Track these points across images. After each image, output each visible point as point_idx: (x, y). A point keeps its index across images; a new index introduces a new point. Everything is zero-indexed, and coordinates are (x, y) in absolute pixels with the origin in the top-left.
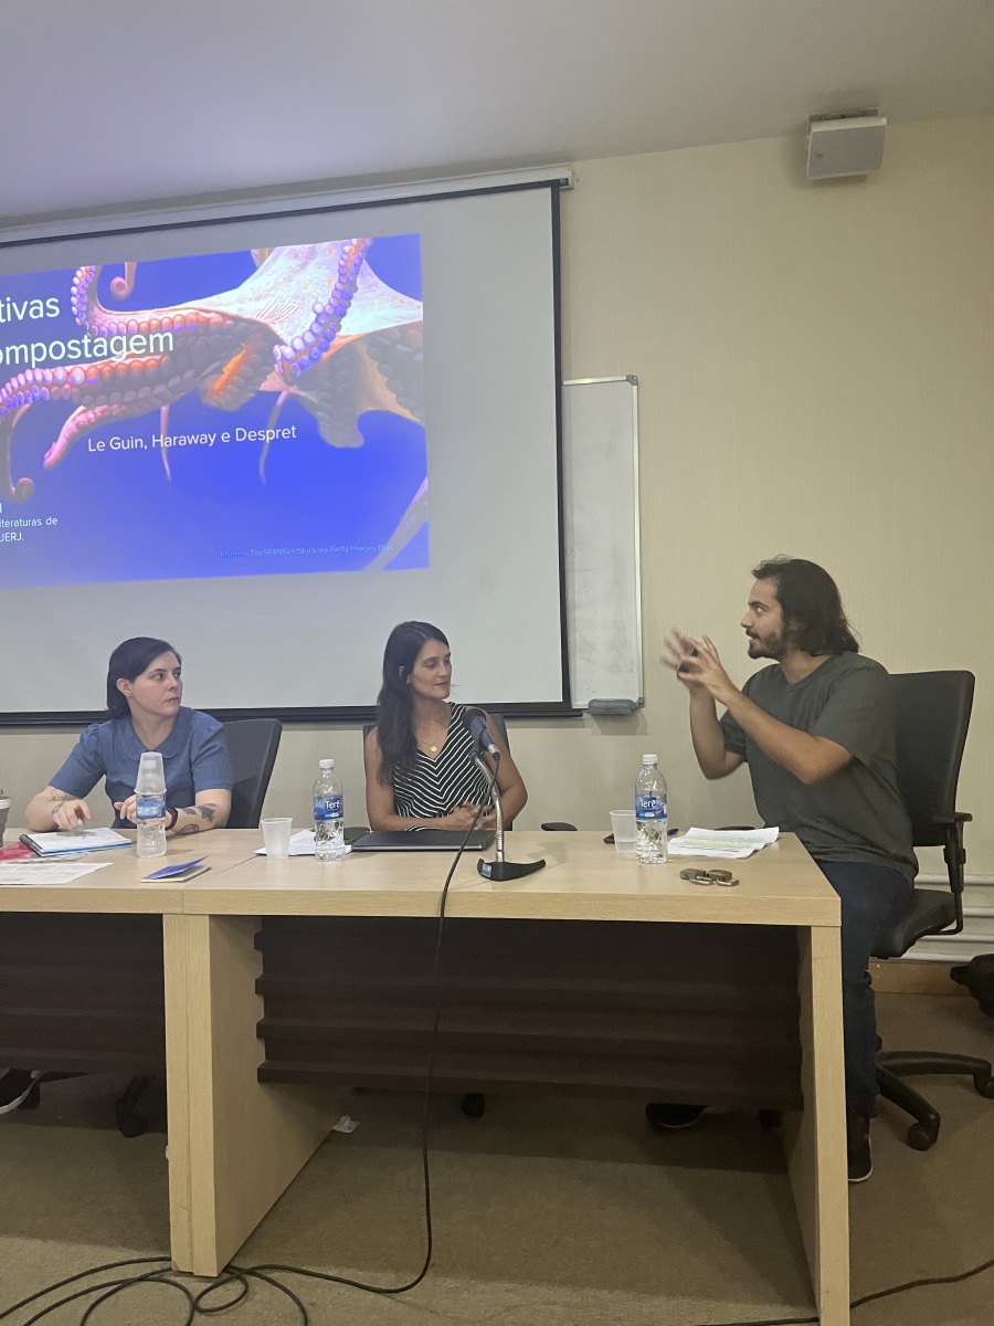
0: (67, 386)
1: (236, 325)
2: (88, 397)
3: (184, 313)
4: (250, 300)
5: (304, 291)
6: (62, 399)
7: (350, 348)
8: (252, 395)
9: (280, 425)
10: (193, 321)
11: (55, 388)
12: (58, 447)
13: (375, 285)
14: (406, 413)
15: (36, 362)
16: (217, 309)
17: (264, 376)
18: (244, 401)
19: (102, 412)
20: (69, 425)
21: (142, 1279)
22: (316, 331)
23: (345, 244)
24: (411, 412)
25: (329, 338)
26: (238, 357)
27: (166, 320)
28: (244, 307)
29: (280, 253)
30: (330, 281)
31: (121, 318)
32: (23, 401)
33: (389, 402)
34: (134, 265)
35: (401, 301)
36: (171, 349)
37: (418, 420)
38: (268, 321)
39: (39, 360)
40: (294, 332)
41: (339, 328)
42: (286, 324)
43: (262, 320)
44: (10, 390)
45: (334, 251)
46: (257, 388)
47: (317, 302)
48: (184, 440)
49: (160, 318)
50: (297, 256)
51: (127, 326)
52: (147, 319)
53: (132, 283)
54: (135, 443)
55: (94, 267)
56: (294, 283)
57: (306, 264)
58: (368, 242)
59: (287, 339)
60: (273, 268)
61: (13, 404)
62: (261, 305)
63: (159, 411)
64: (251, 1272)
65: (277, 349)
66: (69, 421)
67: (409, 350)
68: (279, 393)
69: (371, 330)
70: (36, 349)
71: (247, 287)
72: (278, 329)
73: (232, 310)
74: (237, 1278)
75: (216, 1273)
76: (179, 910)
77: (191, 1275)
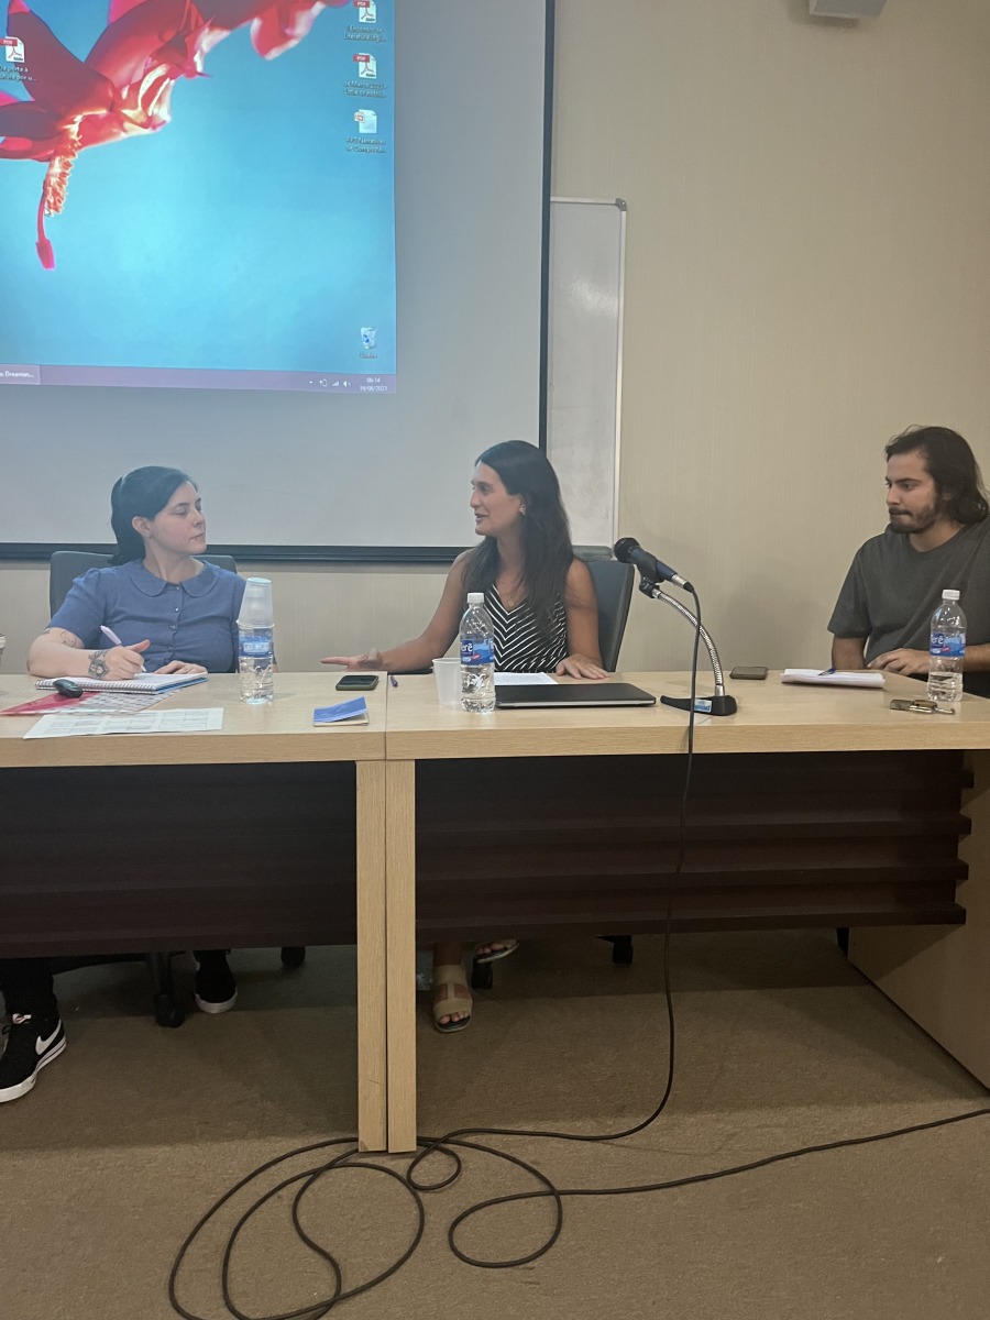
21: (331, 1166)
64: (446, 1140)
74: (436, 1148)
75: (413, 1147)
76: (381, 756)
77: (385, 1153)
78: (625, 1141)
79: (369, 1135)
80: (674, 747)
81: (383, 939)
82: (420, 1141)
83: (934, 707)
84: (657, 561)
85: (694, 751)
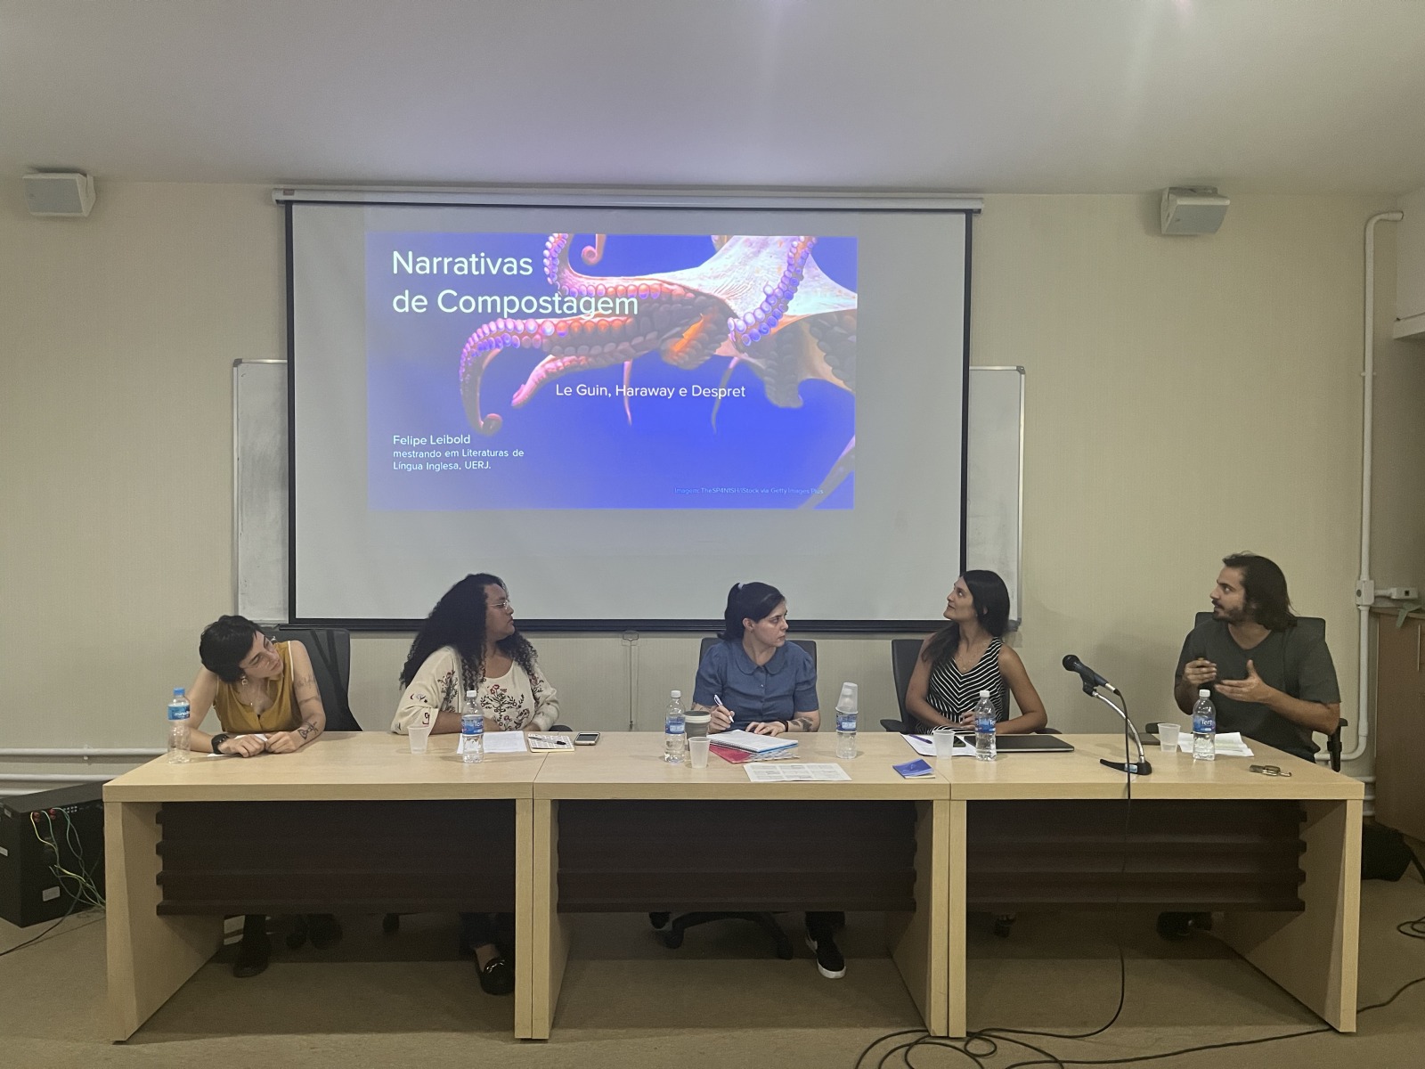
0: (538, 337)
1: (695, 298)
2: (558, 348)
3: (650, 283)
4: (710, 278)
5: (756, 275)
6: (532, 348)
7: (796, 326)
8: (708, 358)
9: (731, 385)
10: (656, 290)
11: (527, 337)
12: (526, 389)
13: (818, 276)
14: (840, 383)
15: (508, 312)
16: (679, 282)
17: (719, 343)
18: (701, 362)
19: (571, 362)
20: (538, 371)
21: (917, 1043)
22: (766, 309)
23: (794, 240)
24: (844, 382)
25: (777, 316)
26: (695, 326)
27: (631, 288)
28: (704, 283)
29: (737, 241)
30: (779, 269)
31: (591, 282)
32: (494, 344)
33: (826, 372)
34: (604, 236)
35: (840, 291)
36: (636, 312)
37: (850, 390)
38: (724, 297)
39: (510, 311)
40: (747, 308)
41: (787, 309)
42: (740, 301)
43: (719, 295)
44: (481, 335)
45: (784, 244)
46: (712, 352)
47: (767, 285)
48: (645, 392)
49: (626, 285)
50: (751, 245)
51: (596, 289)
52: (614, 285)
53: (602, 252)
54: (600, 391)
55: (567, 235)
56: (748, 267)
57: (759, 252)
58: (814, 239)
59: (740, 313)
60: (731, 252)
61: (485, 347)
62: (719, 282)
63: (623, 365)
64: (984, 1034)
65: (731, 321)
66: (537, 368)
67: (844, 332)
68: (732, 358)
69: (813, 313)
70: (509, 301)
71: (707, 266)
72: (732, 304)
73: (693, 285)
74: (976, 1038)
75: (965, 1036)
76: (948, 797)
77: (947, 1037)
78: (1091, 1038)
79: (937, 1026)
80: (1119, 795)
81: (947, 905)
82: (968, 1033)
83: (1278, 771)
84: (1094, 673)
85: (1132, 798)
